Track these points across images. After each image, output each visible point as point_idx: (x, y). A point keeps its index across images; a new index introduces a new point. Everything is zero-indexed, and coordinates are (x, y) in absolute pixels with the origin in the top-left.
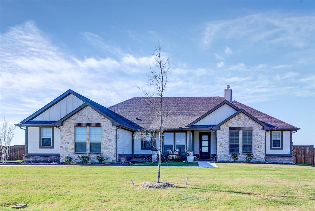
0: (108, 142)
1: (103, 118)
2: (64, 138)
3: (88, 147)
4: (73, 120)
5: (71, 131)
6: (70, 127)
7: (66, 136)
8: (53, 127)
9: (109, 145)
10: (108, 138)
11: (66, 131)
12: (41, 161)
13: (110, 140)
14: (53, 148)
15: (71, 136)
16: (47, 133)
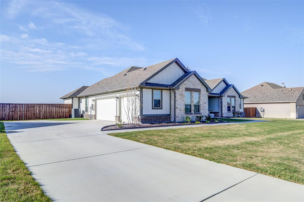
0: (204, 104)
1: (201, 85)
2: (179, 100)
3: (193, 108)
4: (184, 85)
5: (183, 94)
6: (183, 91)
7: (180, 99)
8: (162, 90)
9: (205, 107)
10: (204, 101)
11: (180, 94)
12: (155, 122)
13: (205, 103)
14: (162, 109)
15: (183, 99)
16: (157, 95)
